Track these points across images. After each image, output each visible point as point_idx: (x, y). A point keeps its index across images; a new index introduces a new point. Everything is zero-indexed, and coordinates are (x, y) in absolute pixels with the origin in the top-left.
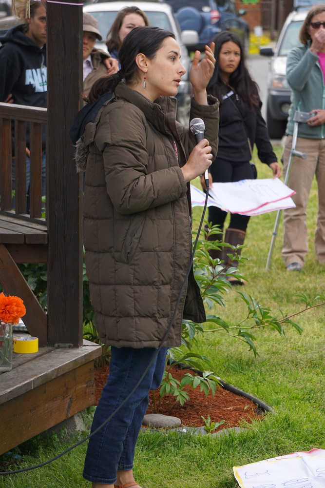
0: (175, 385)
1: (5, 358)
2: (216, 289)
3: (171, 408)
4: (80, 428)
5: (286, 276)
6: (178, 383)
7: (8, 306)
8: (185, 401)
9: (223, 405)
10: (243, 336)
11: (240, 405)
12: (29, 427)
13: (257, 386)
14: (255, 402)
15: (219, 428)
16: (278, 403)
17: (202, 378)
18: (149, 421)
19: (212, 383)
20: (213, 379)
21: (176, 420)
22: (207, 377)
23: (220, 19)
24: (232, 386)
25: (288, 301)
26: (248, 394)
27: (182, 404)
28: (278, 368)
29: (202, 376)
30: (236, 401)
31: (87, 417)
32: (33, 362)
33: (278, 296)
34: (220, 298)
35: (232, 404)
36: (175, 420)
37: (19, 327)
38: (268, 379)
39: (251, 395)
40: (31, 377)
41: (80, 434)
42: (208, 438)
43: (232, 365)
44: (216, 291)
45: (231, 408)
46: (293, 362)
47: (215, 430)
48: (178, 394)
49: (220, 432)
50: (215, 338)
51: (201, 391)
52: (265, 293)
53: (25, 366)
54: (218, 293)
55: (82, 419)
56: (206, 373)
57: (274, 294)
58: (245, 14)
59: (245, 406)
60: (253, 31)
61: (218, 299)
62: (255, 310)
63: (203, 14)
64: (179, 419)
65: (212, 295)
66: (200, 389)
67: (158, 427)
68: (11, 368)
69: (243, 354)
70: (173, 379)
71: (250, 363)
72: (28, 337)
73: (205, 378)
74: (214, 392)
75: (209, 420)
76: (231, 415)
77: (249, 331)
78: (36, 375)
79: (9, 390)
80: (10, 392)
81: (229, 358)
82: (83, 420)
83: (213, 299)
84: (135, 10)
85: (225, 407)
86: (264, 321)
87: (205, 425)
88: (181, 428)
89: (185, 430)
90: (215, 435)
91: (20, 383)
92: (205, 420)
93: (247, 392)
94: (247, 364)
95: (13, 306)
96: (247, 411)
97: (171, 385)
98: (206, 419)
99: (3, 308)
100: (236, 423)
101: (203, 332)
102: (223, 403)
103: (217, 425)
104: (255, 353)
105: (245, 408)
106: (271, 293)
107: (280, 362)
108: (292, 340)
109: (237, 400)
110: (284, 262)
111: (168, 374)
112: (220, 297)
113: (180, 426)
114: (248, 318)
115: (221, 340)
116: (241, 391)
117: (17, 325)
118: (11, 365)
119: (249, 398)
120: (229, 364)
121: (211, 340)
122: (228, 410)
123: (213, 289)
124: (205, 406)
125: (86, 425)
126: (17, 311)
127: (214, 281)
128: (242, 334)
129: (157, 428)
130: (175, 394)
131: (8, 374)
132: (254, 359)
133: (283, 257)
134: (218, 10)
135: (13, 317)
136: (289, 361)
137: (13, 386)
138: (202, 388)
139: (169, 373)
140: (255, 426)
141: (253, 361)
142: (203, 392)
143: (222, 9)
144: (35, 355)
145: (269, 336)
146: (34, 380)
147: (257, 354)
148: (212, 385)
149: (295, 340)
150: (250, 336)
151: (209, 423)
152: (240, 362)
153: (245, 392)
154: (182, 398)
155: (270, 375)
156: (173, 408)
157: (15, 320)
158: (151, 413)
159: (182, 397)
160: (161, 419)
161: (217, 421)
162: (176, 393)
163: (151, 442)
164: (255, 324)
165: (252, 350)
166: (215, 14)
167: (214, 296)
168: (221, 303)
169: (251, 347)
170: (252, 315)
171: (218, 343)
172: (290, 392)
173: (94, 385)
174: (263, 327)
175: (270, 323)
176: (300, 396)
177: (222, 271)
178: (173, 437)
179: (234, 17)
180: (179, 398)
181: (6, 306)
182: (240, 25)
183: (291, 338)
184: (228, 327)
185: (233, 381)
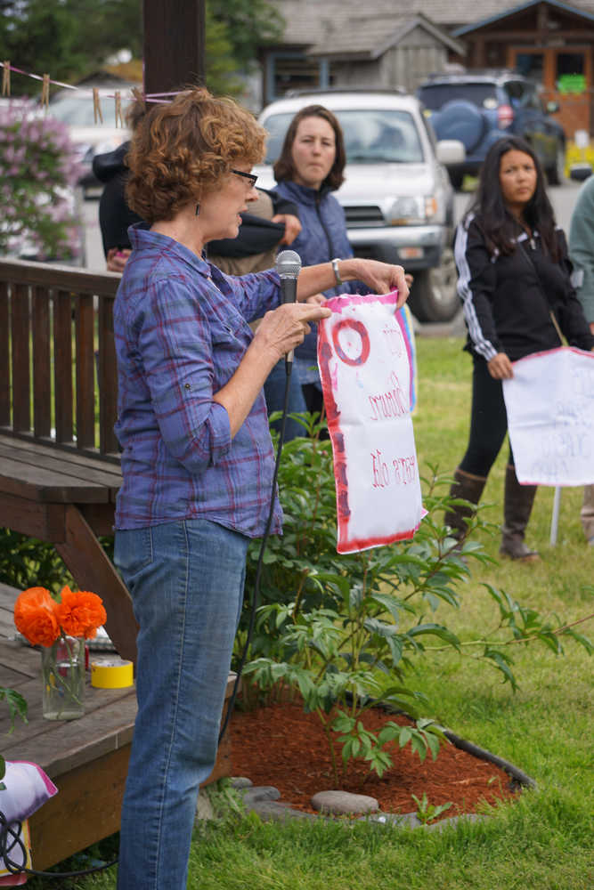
0: (367, 742)
1: (73, 696)
2: (446, 577)
3: (362, 782)
4: (204, 815)
5: (584, 556)
6: (374, 738)
7: (76, 610)
8: (386, 769)
9: (454, 776)
10: (492, 657)
11: (483, 776)
12: (111, 814)
13: (512, 743)
14: (508, 770)
15: (442, 816)
16: (547, 773)
17: (415, 730)
18: (323, 802)
19: (432, 739)
20: (435, 731)
21: (369, 802)
22: (424, 728)
23: (514, 119)
24: (471, 743)
25: (583, 598)
26: (496, 757)
27: (380, 773)
28: (553, 712)
29: (415, 727)
30: (476, 770)
31: (218, 797)
32: (123, 703)
33: (566, 590)
34: (451, 593)
35: (468, 774)
36: (367, 802)
37: (97, 644)
38: (533, 731)
39: (503, 759)
40: (114, 729)
41: (204, 826)
42: (422, 833)
43: (474, 708)
44: (445, 582)
45: (466, 781)
46: (580, 703)
47: (435, 818)
48: (373, 757)
49: (444, 822)
50: (449, 662)
51: (413, 751)
52: (545, 585)
53: (109, 710)
54: (448, 585)
55: (208, 800)
56: (423, 722)
57: (560, 587)
58: (558, 110)
59: (490, 777)
60: (573, 138)
61: (446, 595)
62: (512, 613)
63: (485, 112)
64: (375, 800)
65: (438, 589)
66: (410, 749)
67: (337, 813)
68: (82, 713)
69: (494, 688)
70: (364, 731)
71: (504, 704)
72: (117, 661)
73: (421, 730)
74: (434, 754)
75: (425, 802)
76: (465, 792)
77: (502, 650)
78: (123, 725)
79: (74, 751)
80: (77, 754)
81: (470, 695)
82: (211, 801)
83: (440, 595)
84: (317, 111)
85: (457, 779)
86: (528, 631)
87: (418, 810)
88: (376, 815)
89: (382, 819)
90: (433, 827)
91: (96, 738)
92: (418, 802)
93: (496, 754)
94: (500, 706)
95: (85, 609)
96: (494, 786)
97: (361, 741)
98: (421, 799)
99: (67, 612)
100: (471, 808)
101: (424, 650)
102: (454, 773)
103: (439, 810)
104: (514, 686)
105: (490, 781)
106: (556, 585)
107: (557, 703)
108: (582, 666)
109: (478, 767)
110: (584, 530)
111: (356, 724)
112: (452, 591)
113: (376, 812)
114: (500, 627)
115: (460, 665)
116: (486, 751)
117: (95, 640)
118: (83, 709)
119: (498, 764)
120: (468, 706)
121: (442, 665)
122: (460, 785)
123: (440, 578)
124: (423, 778)
125: (215, 809)
126: (92, 617)
127: (442, 565)
128: (490, 654)
129: (336, 815)
130: (367, 758)
131: (77, 723)
132: (512, 698)
133: (583, 522)
134: (511, 106)
135: (84, 627)
136: (573, 701)
137: (82, 745)
138: (415, 748)
139: (357, 721)
140: (502, 812)
141: (509, 700)
142: (417, 754)
143: (517, 103)
144: (125, 692)
145: (543, 658)
146: (118, 734)
147: (518, 688)
148: (432, 742)
149: (587, 665)
150: (504, 657)
151: (424, 807)
152: (487, 702)
153: (493, 754)
154: (382, 765)
155: (537, 724)
156: (367, 781)
157: (88, 631)
158: (329, 789)
159: (379, 764)
160: (344, 799)
161: (439, 804)
162: (370, 756)
163: (325, 839)
164: (513, 637)
165: (509, 682)
166: (506, 112)
167: (442, 590)
168: (453, 603)
169: (507, 677)
170: (506, 622)
171: (455, 670)
172: (568, 753)
173: (229, 742)
174: (527, 643)
175: (539, 635)
176: (585, 762)
177: (455, 547)
178: (363, 832)
179: (538, 115)
180: (375, 765)
181: (72, 609)
182: (549, 129)
183: (581, 662)
184: (459, 643)
185: (472, 733)
